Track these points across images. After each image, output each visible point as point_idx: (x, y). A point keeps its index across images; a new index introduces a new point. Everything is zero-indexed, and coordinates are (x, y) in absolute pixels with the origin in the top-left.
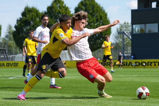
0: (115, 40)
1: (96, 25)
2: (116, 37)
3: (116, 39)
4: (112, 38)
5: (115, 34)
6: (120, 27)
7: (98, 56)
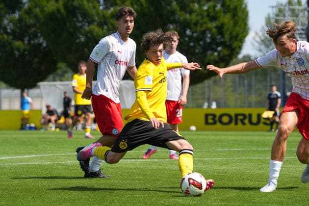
0: (260, 50)
1: (205, 8)
2: (263, 41)
3: (263, 47)
4: (253, 45)
5: (261, 31)
6: (278, 12)
7: (212, 96)
